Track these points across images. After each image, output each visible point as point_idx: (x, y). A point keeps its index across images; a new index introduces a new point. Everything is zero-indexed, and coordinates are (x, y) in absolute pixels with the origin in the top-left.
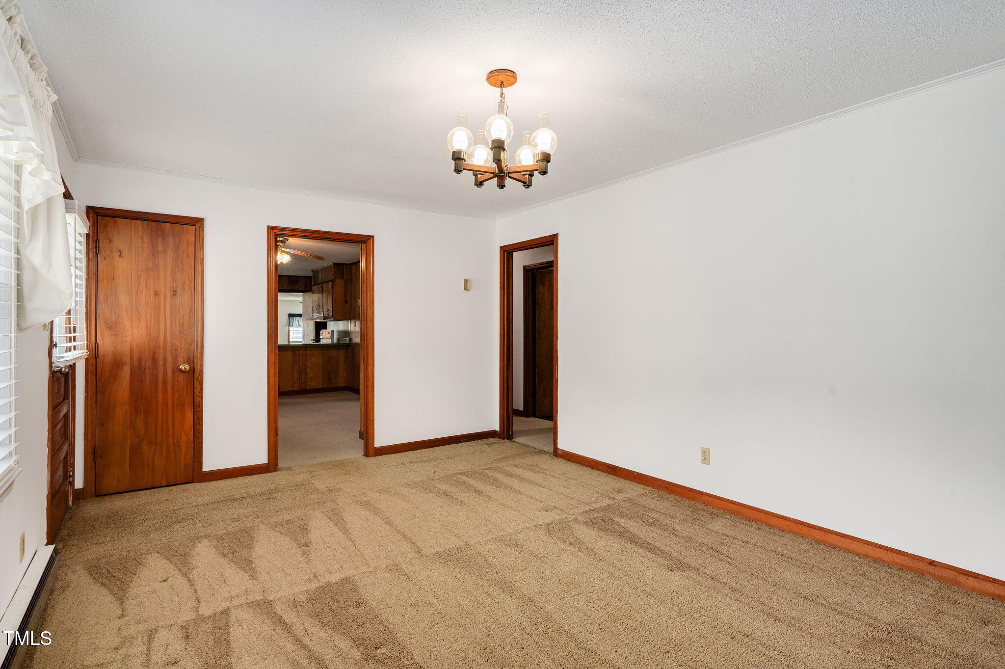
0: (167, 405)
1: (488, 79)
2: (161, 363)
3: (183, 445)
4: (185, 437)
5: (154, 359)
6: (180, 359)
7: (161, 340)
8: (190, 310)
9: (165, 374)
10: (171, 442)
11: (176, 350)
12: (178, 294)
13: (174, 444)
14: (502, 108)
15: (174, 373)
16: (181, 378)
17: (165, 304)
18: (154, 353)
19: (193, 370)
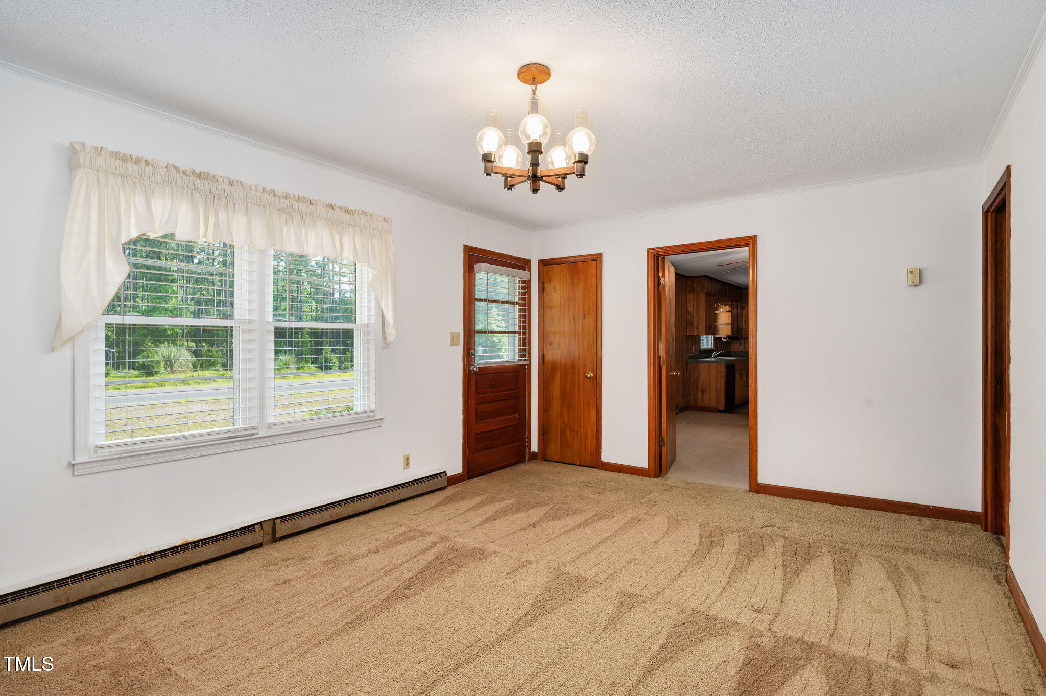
0: (580, 403)
1: (519, 75)
2: (577, 370)
3: (590, 436)
4: (591, 430)
5: (573, 367)
6: (588, 368)
7: (577, 353)
8: (594, 329)
9: (579, 380)
10: (583, 433)
11: (585, 361)
12: (586, 316)
13: (584, 434)
14: (534, 107)
15: (584, 380)
16: (588, 383)
17: (579, 324)
18: (573, 362)
19: (595, 377)
